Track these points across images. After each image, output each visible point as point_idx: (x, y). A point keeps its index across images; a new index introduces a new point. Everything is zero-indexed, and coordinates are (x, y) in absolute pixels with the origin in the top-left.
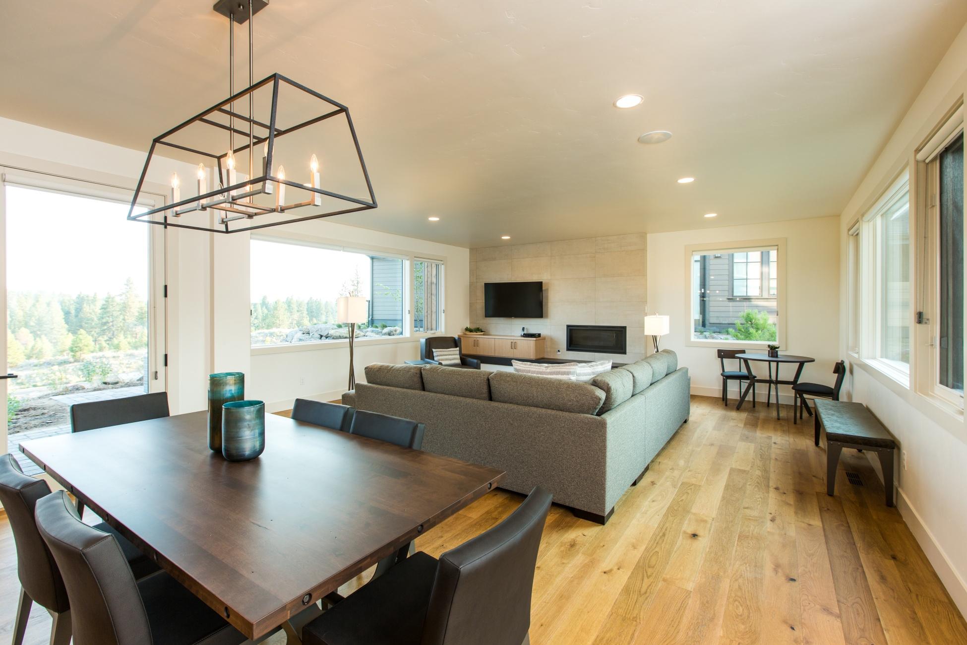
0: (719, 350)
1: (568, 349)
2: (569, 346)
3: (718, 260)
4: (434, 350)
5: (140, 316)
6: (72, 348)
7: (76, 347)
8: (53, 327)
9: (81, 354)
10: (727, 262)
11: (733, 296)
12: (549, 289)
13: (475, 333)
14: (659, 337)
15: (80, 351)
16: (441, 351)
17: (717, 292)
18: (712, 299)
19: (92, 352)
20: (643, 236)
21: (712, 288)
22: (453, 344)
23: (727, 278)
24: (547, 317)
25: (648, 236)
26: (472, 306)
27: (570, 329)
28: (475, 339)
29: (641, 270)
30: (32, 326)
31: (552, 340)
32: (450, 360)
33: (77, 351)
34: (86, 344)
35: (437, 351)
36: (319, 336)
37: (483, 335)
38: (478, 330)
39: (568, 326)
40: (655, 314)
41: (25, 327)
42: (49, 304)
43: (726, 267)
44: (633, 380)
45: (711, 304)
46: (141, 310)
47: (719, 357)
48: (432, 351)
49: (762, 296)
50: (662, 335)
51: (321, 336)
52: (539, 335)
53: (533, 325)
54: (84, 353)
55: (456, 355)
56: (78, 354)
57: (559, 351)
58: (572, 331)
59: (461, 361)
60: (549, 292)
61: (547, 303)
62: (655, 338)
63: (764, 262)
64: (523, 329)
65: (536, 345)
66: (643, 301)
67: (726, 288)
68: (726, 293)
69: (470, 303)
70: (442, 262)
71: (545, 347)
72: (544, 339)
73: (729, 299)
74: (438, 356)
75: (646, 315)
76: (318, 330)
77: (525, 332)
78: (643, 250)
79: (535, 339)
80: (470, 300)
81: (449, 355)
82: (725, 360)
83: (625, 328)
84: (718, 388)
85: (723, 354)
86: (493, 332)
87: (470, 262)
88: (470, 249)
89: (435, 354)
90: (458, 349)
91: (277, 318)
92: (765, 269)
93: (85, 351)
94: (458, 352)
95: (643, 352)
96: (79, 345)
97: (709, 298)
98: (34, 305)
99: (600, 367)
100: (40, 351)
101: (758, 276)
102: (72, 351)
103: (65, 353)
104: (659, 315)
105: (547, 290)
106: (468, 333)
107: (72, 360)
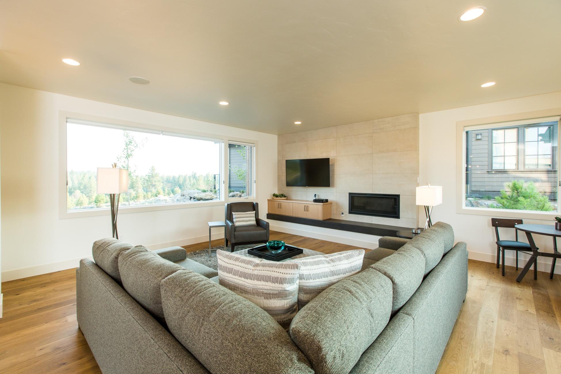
0: (493, 219)
1: (350, 213)
2: (350, 210)
3: (479, 142)
4: (233, 213)
5: (132, 184)
6: (95, 201)
7: (97, 200)
8: (91, 190)
9: (100, 204)
10: (487, 143)
11: (492, 169)
12: (335, 164)
13: (280, 198)
14: (431, 207)
15: (100, 202)
16: (239, 214)
17: (478, 166)
18: (473, 172)
19: (106, 203)
20: (415, 116)
21: (473, 163)
22: (252, 208)
23: (487, 155)
24: (333, 186)
25: (421, 116)
26: (279, 177)
27: (351, 196)
28: (279, 202)
29: (414, 147)
30: (81, 189)
31: (337, 204)
32: (246, 221)
33: (98, 203)
34: (102, 198)
35: (235, 214)
36: (190, 198)
37: (287, 199)
38: (282, 196)
39: (350, 194)
40: (427, 184)
41: (78, 190)
42: (90, 178)
43: (486, 147)
44: (394, 288)
45: (473, 176)
46: (132, 181)
47: (493, 226)
48: (232, 214)
49: (518, 169)
50: (434, 205)
51: (191, 198)
52: (327, 201)
53: (322, 192)
54: (101, 203)
55: (252, 217)
56: (98, 204)
57: (343, 214)
58: (353, 197)
59: (256, 222)
60: (335, 166)
61: (333, 175)
62: (427, 208)
63: (520, 140)
64: (315, 195)
65: (323, 209)
66: (415, 172)
67: (486, 163)
68: (486, 167)
69: (278, 176)
70: (254, 145)
71: (332, 210)
72: (331, 203)
73: (488, 172)
74: (236, 218)
75: (418, 185)
76: (189, 194)
77: (317, 198)
78: (416, 128)
79: (322, 204)
80: (278, 174)
81: (246, 217)
82: (499, 229)
83: (398, 196)
84: (491, 254)
85: (497, 223)
86: (294, 197)
87: (278, 145)
88: (278, 135)
89: (234, 217)
90: (254, 212)
91: (199, 185)
92: (521, 147)
93: (102, 202)
94: (254, 215)
95: (415, 217)
96: (98, 199)
97: (471, 171)
98: (83, 178)
99: (345, 261)
100: (81, 202)
101: (515, 153)
102: (96, 202)
103: (92, 203)
104: (431, 185)
105: (333, 165)
106: (275, 198)
107: (95, 207)
